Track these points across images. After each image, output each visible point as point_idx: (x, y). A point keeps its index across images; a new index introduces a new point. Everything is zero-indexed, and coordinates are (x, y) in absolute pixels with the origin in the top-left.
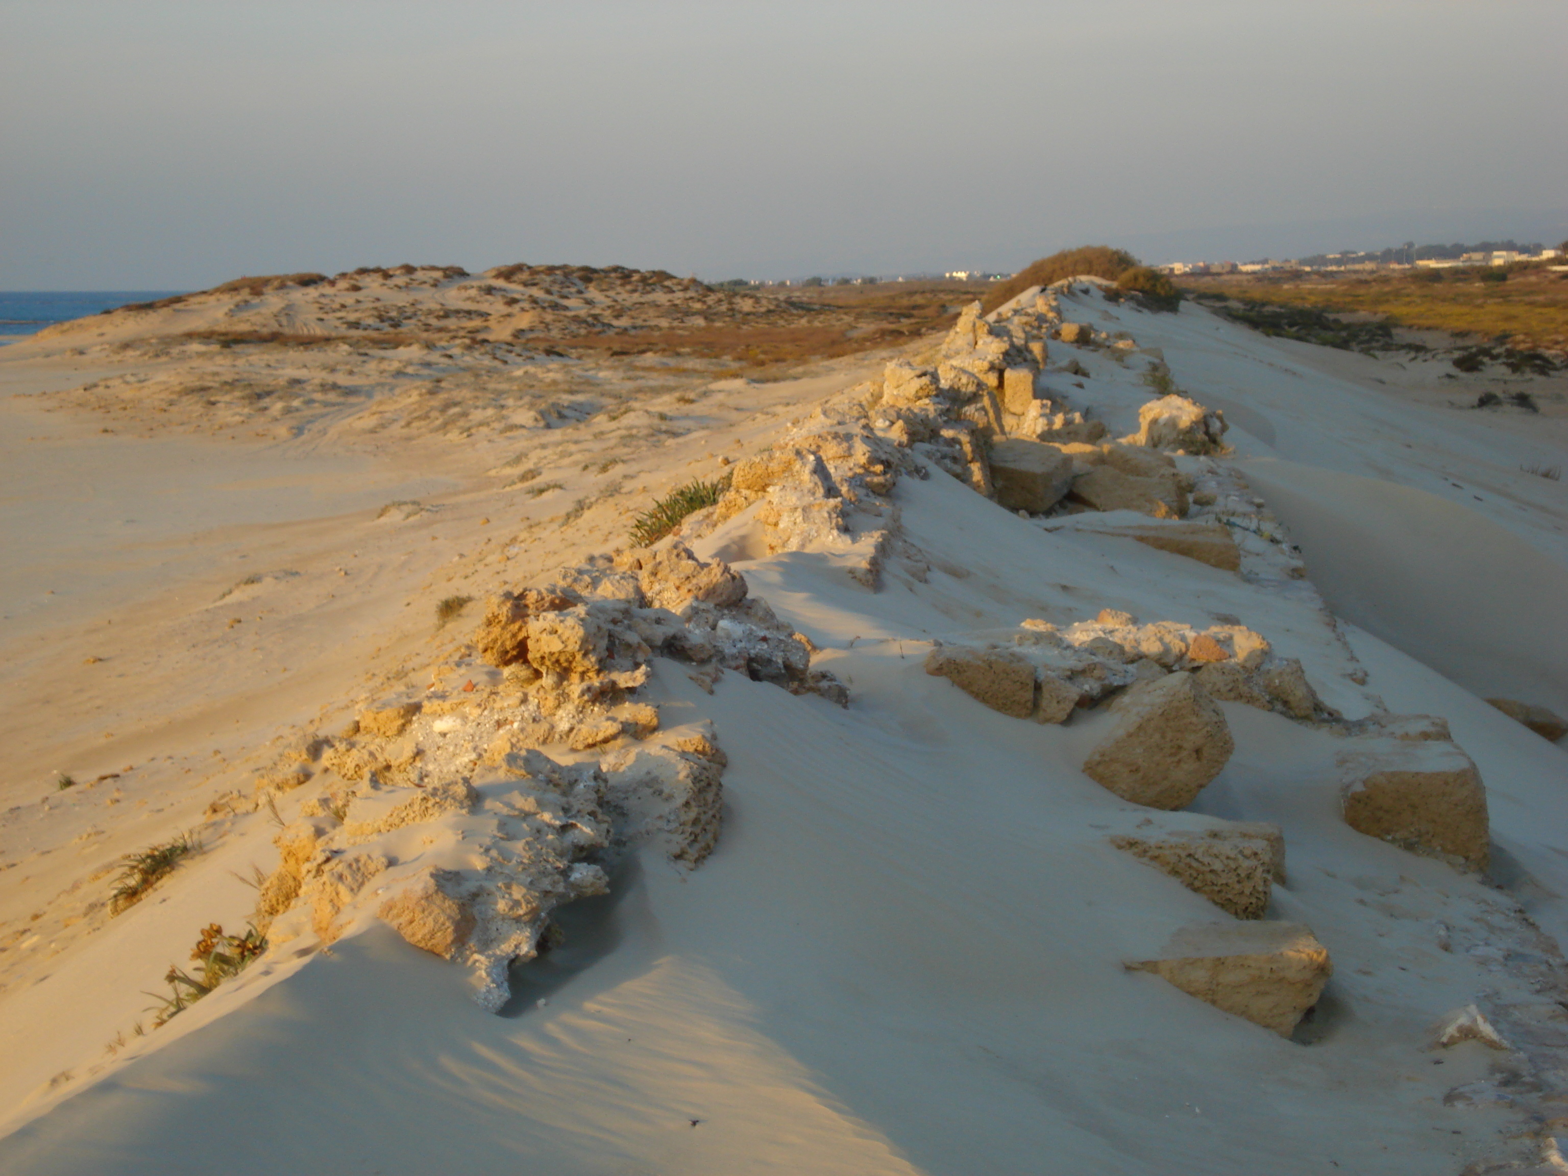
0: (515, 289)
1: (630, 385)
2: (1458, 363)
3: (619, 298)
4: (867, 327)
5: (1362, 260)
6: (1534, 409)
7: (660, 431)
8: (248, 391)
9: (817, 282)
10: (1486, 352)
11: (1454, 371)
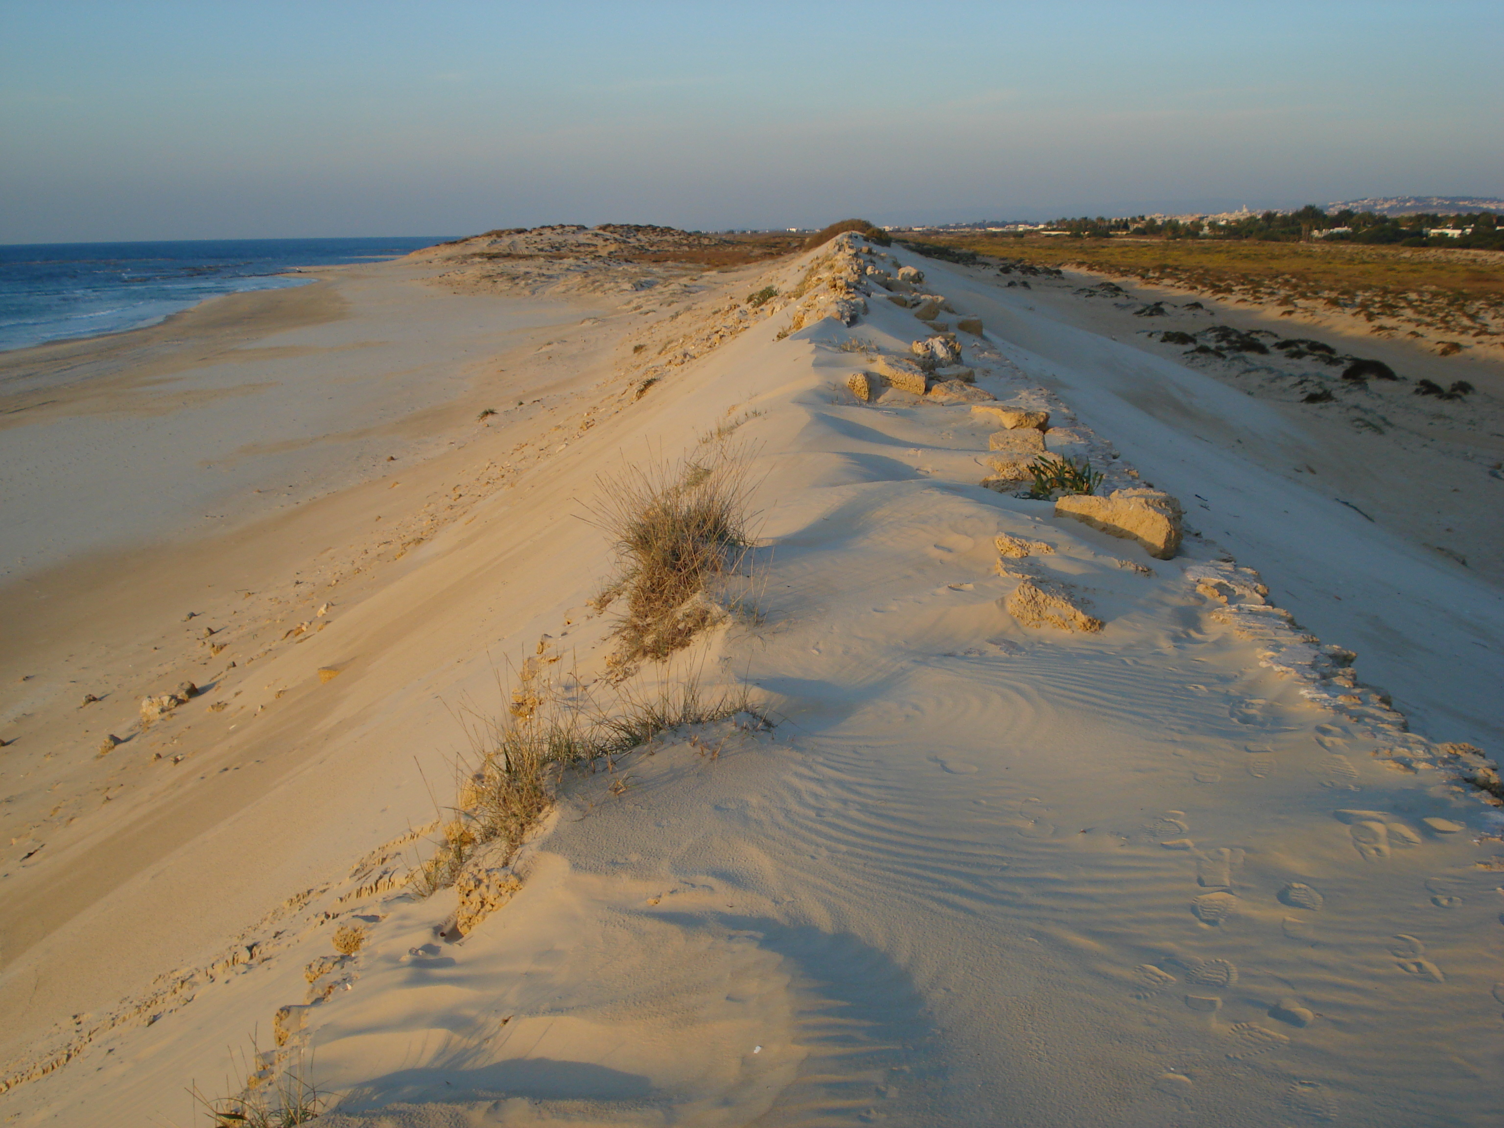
0: (607, 234)
1: (667, 274)
2: (1001, 270)
3: (651, 238)
4: (757, 252)
5: (964, 227)
6: (1029, 288)
7: (686, 291)
8: (509, 277)
9: (732, 232)
10: (1013, 266)
11: (999, 273)
